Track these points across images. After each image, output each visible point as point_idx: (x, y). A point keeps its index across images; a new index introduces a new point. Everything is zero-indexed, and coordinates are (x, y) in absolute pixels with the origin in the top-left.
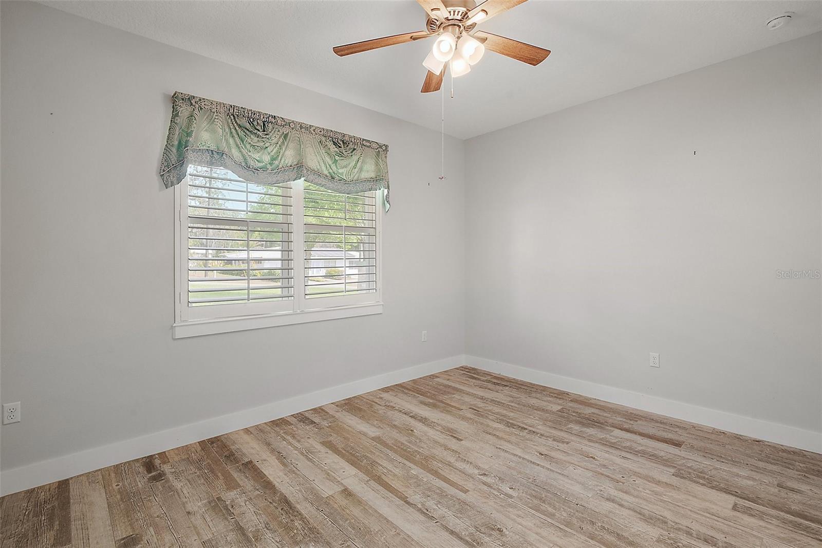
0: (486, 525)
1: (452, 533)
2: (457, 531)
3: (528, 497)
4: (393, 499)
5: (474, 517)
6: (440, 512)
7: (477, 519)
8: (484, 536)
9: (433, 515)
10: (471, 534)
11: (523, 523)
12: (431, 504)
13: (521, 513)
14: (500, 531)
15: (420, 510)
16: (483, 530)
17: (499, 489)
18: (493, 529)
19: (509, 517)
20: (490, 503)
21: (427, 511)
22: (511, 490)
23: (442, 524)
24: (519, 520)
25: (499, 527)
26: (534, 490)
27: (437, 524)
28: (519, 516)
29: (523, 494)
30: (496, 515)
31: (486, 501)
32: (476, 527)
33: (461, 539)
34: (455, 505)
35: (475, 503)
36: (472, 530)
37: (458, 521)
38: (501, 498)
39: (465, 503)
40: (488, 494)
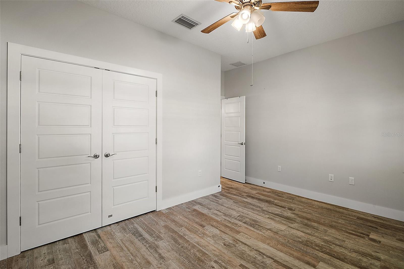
0: (231, 247)
1: (245, 244)
2: (243, 245)
3: (205, 261)
4: (281, 260)
5: (236, 251)
6: (253, 253)
7: (235, 250)
8: (232, 243)
9: (256, 252)
10: (237, 243)
11: (213, 247)
12: (259, 258)
13: (213, 252)
14: (225, 245)
15: (264, 254)
16: (232, 245)
17: (221, 267)
18: (228, 245)
19: (220, 250)
20: (227, 257)
21: (259, 254)
22: (214, 266)
23: (251, 248)
24: (215, 249)
25: (225, 246)
26: (200, 265)
27: (253, 248)
28: (215, 251)
29: (207, 263)
30: (226, 251)
31: (229, 259)
32: (235, 246)
33: (241, 242)
34: (246, 257)
35: (235, 257)
36: (237, 245)
37: (244, 249)
38: (221, 260)
39: (241, 258)
40: (228, 263)
